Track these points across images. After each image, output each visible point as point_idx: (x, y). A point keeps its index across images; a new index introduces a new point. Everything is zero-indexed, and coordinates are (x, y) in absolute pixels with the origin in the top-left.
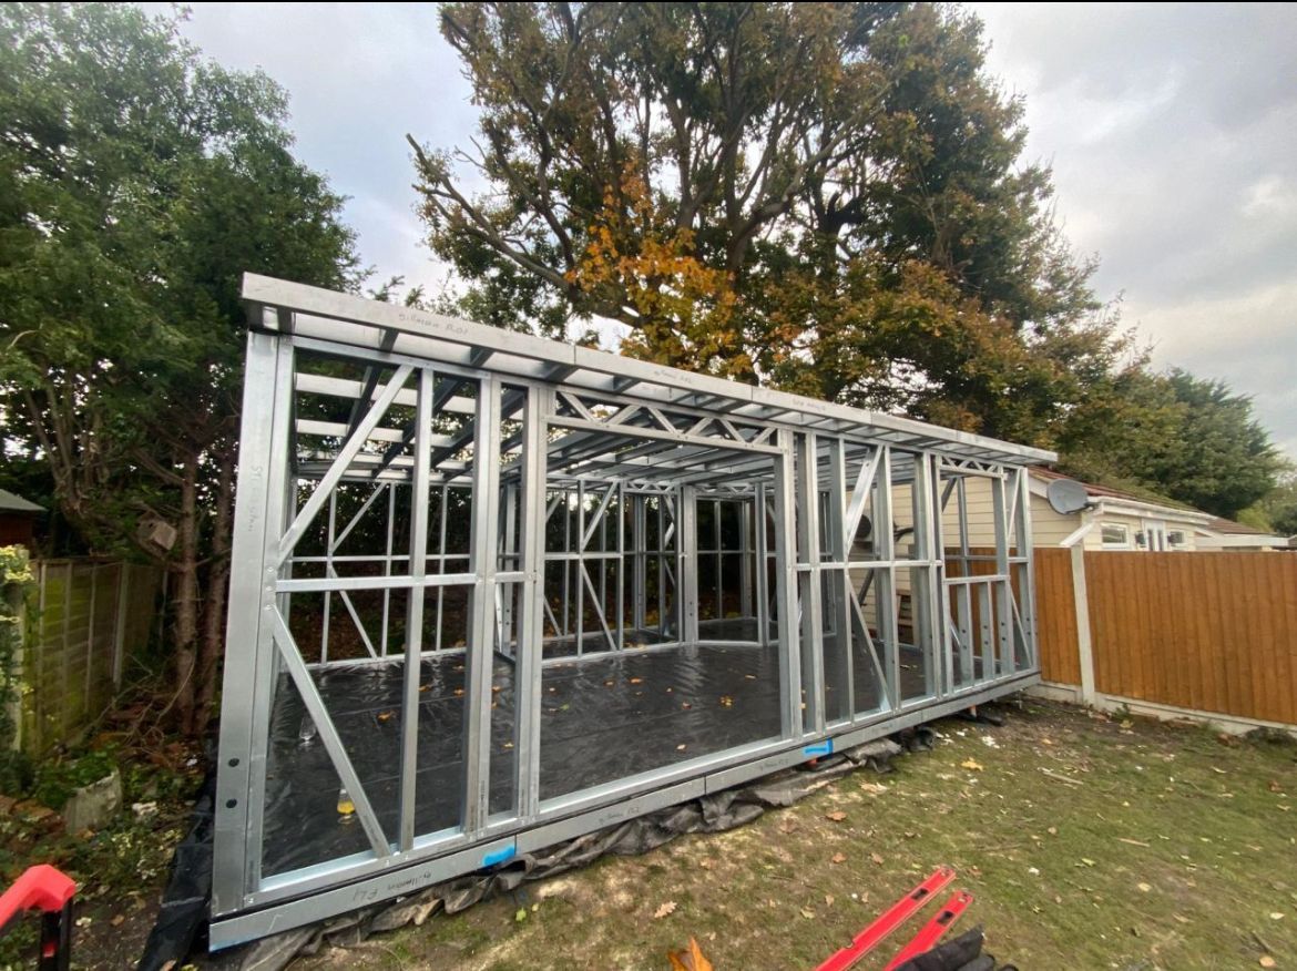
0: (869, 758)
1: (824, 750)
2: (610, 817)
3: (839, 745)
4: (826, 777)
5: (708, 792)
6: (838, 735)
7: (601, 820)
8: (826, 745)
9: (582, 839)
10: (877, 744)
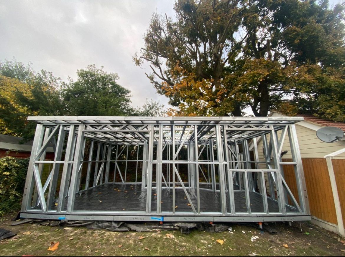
0: (180, 228)
1: (160, 219)
2: (87, 218)
3: (166, 219)
4: (160, 228)
5: (114, 220)
6: (166, 216)
7: (84, 218)
8: (161, 218)
9: (79, 221)
10: (183, 224)
